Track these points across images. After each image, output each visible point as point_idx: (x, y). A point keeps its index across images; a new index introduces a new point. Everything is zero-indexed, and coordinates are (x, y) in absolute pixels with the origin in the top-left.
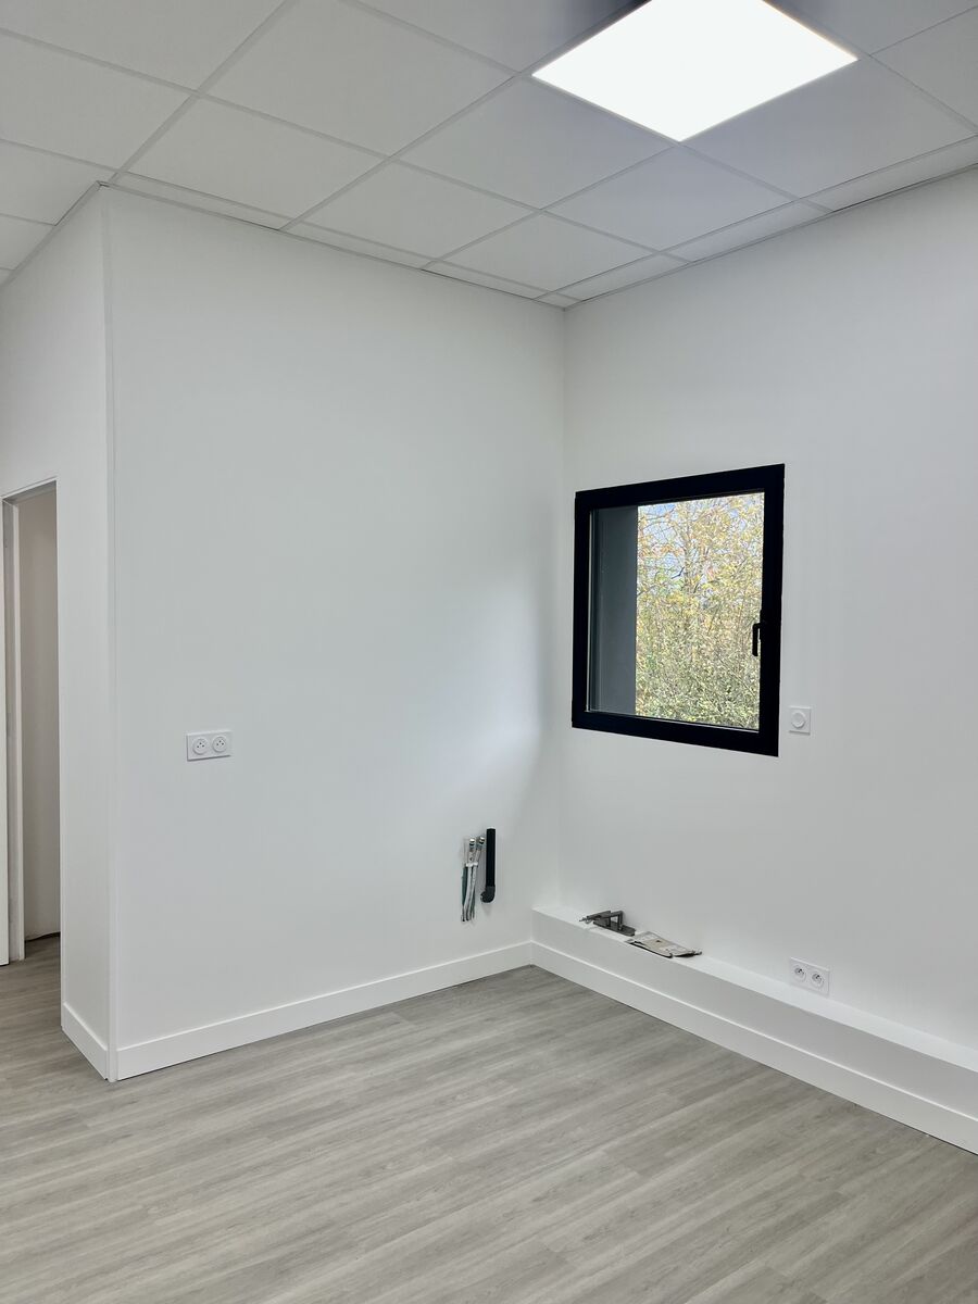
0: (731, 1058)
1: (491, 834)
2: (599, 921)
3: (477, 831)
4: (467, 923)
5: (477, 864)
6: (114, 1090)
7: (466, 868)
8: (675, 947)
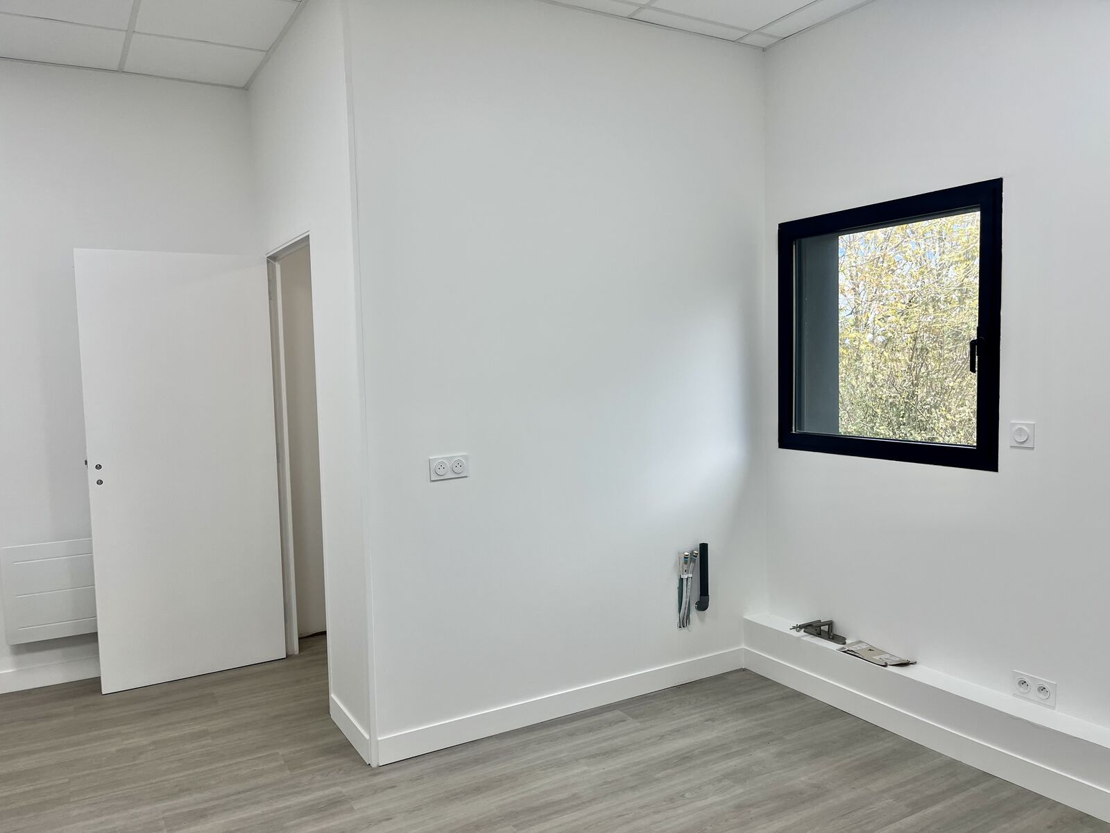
0: (952, 766)
1: (704, 548)
2: (810, 629)
3: (690, 545)
4: (684, 630)
5: (692, 576)
6: (375, 775)
7: (681, 580)
8: (888, 656)
